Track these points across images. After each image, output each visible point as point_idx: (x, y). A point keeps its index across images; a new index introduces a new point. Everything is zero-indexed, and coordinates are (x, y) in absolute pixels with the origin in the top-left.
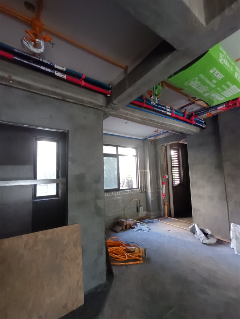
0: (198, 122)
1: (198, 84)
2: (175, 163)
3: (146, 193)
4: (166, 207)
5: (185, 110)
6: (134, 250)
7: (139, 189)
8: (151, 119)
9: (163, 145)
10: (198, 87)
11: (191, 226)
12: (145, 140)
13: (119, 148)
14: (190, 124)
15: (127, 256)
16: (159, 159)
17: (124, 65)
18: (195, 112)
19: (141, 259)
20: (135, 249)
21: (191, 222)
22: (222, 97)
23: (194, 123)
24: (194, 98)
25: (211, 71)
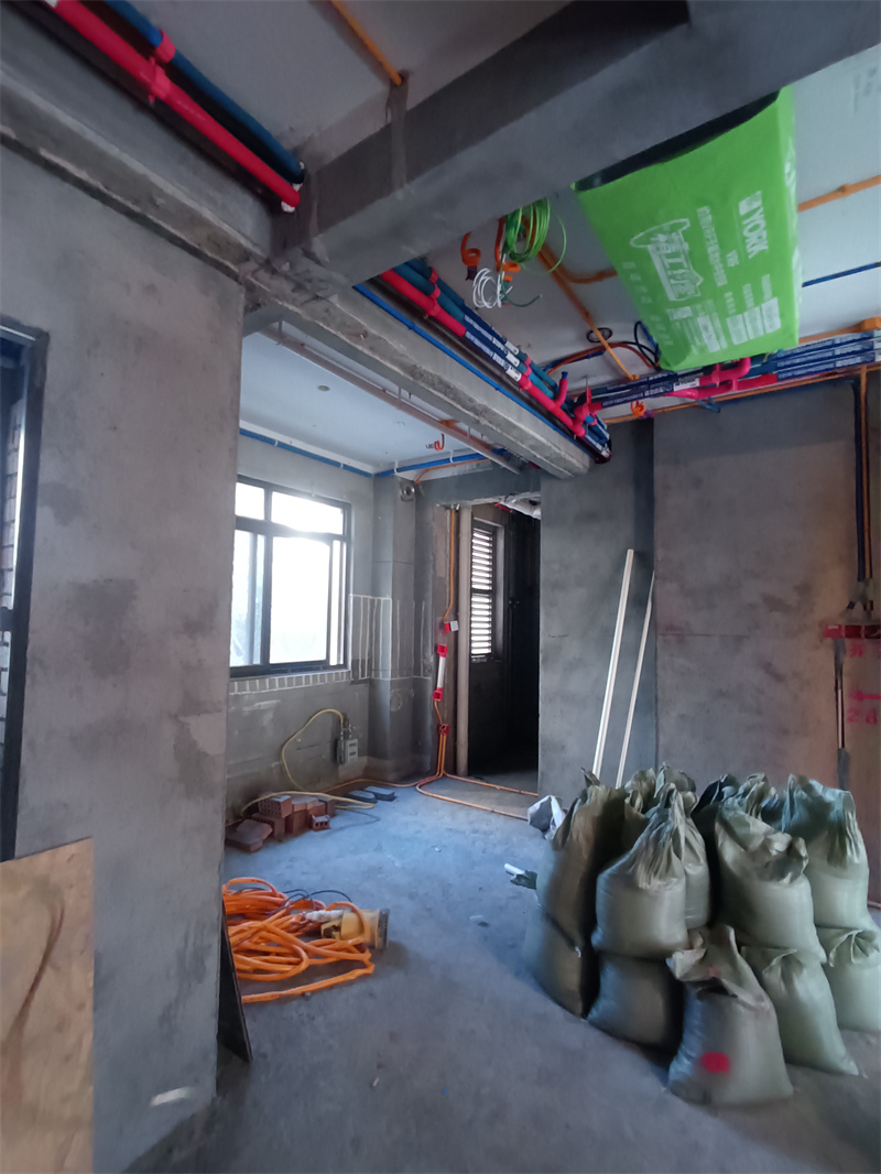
0: (593, 431)
1: (675, 255)
2: (481, 580)
3: (372, 684)
4: (444, 738)
5: (564, 374)
6: (336, 923)
7: (345, 671)
8: (446, 378)
9: (447, 508)
10: (674, 267)
11: (537, 806)
12: (383, 477)
13: (276, 495)
14: (568, 433)
15: (304, 954)
16: (432, 558)
17: (395, 63)
18: (596, 390)
19: (366, 956)
20: (341, 917)
21: (535, 790)
22: (723, 338)
23: (582, 431)
24: (607, 333)
25: (744, 208)
